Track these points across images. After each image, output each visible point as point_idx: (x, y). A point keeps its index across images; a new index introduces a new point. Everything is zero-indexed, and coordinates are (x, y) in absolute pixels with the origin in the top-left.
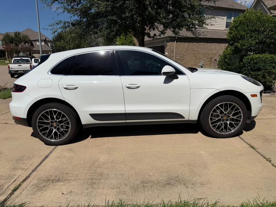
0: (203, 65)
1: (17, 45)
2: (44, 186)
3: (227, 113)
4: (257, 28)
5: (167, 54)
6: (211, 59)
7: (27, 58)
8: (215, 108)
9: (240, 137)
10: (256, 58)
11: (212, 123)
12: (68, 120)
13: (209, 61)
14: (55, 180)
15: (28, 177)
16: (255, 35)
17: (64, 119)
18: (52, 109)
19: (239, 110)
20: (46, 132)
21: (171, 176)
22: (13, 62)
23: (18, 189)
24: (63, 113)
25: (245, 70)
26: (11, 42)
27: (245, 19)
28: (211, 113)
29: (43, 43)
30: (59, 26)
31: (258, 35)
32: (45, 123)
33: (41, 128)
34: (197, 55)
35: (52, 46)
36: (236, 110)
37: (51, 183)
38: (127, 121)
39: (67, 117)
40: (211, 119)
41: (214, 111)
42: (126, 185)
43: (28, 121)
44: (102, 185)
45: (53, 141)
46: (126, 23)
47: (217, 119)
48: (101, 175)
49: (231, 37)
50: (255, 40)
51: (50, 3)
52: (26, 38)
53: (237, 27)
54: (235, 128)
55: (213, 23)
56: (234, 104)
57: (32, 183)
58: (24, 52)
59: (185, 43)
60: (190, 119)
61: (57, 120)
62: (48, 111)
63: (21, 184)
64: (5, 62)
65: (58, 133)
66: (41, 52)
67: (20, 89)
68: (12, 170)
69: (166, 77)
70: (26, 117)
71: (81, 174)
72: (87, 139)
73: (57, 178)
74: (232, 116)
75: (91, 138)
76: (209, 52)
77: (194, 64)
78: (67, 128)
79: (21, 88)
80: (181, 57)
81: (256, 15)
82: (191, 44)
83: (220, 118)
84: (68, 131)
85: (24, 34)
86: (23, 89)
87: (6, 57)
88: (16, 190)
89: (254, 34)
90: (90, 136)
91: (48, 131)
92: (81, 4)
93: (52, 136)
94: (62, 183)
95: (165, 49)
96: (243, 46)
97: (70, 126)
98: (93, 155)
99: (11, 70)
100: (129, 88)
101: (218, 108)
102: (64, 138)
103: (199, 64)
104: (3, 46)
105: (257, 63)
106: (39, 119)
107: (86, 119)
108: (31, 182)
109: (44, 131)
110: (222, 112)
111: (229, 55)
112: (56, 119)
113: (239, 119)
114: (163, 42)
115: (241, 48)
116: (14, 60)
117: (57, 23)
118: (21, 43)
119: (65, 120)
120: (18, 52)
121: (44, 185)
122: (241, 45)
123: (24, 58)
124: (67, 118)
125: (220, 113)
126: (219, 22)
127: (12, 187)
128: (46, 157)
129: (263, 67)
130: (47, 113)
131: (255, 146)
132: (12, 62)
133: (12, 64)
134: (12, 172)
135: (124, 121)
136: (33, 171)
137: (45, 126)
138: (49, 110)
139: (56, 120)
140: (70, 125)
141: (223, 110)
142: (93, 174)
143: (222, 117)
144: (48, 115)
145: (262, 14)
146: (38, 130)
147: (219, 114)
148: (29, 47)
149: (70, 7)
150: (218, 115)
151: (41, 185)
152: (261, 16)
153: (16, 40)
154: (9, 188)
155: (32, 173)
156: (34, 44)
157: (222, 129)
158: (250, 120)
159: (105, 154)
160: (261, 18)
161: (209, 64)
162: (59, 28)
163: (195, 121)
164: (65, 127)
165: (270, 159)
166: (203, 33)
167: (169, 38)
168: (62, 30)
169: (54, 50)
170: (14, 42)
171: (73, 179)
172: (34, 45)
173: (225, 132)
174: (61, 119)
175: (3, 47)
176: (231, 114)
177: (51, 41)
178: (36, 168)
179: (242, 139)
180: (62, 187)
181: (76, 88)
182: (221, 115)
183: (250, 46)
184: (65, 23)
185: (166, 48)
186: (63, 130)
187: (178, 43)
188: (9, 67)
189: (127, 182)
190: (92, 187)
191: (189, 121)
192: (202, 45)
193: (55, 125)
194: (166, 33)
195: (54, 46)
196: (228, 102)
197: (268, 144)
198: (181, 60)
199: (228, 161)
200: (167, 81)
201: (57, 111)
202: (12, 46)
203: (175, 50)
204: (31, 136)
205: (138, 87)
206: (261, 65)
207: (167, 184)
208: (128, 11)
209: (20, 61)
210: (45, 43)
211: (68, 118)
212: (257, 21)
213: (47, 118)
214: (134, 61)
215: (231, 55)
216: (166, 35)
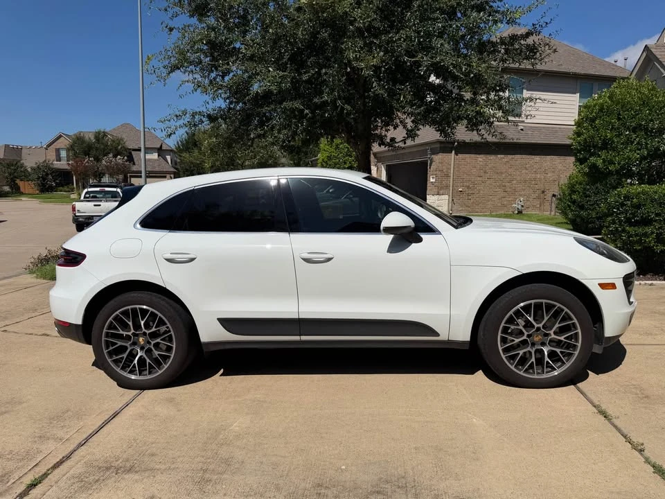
0: (522, 206)
1: (98, 160)
2: (97, 481)
3: (541, 325)
4: (643, 123)
5: (434, 180)
6: (543, 192)
7: (114, 189)
8: (511, 312)
9: (579, 389)
10: (639, 193)
11: (505, 350)
12: (170, 331)
13: (538, 198)
14: (122, 469)
15: (68, 457)
16: (638, 139)
17: (163, 329)
18: (138, 306)
19: (572, 319)
20: (122, 358)
21: (387, 475)
22: (85, 197)
23: (40, 483)
24: (159, 315)
25: (614, 223)
26: (87, 153)
27: (612, 101)
28: (503, 324)
29: (155, 156)
30: (181, 122)
31: (645, 139)
32: (120, 337)
33: (111, 348)
34: (508, 184)
35: (173, 163)
36: (564, 319)
37: (114, 474)
38: (304, 338)
39: (169, 325)
40: (504, 340)
41: (511, 321)
42: (278, 488)
43: (84, 332)
44: (224, 486)
45: (133, 377)
46: (323, 116)
47: (517, 341)
48: (227, 462)
49: (579, 143)
50: (640, 150)
51: (165, 75)
52: (119, 144)
53: (593, 120)
54: (563, 363)
55: (532, 113)
56: (559, 305)
57: (72, 472)
58: (111, 175)
59: (478, 156)
60: (453, 338)
61: (146, 331)
62: (128, 309)
63: (49, 472)
64: (69, 197)
65: (148, 361)
66: (143, 174)
67: (74, 259)
68: (36, 439)
69: (393, 239)
70: (80, 322)
71: (181, 459)
72: (213, 378)
73: (128, 465)
74: (555, 333)
75: (221, 376)
76: (538, 176)
77: (500, 205)
78: (169, 349)
79: (77, 258)
80: (468, 187)
81: (640, 91)
82: (492, 157)
83: (525, 337)
84: (169, 357)
85: (115, 135)
86: (78, 260)
87: (73, 184)
88: (35, 485)
89: (637, 137)
90: (222, 371)
91: (125, 356)
92: (231, 74)
93: (134, 366)
94: (136, 477)
95: (429, 170)
96: (609, 164)
97: (174, 346)
98: (218, 415)
99: (77, 214)
100: (307, 260)
101: (518, 313)
102: (160, 372)
103: (514, 205)
104: (67, 161)
105: (640, 204)
106: (109, 328)
107: (210, 332)
108: (71, 469)
109: (116, 355)
110: (528, 325)
111: (580, 184)
112: (145, 328)
113: (573, 342)
114: (424, 153)
115: (605, 169)
116: (86, 193)
117: (177, 116)
118: (106, 155)
119: (166, 330)
120: (99, 175)
121: (97, 478)
122: (604, 161)
123: (107, 189)
124: (168, 327)
125: (524, 327)
126: (545, 109)
127: (28, 480)
128: (115, 415)
129: (657, 215)
130: (125, 313)
131: (610, 412)
132: (82, 198)
133: (82, 201)
134: (35, 446)
135: (297, 338)
136: (80, 445)
137: (120, 343)
138: (129, 307)
139: (144, 330)
140: (175, 343)
141: (531, 319)
142: (209, 458)
143: (529, 336)
144: (128, 317)
145: (653, 89)
146: (105, 352)
147: (521, 327)
148: (123, 164)
149: (207, 81)
150: (521, 330)
151: (92, 478)
152: (652, 95)
153: (97, 149)
154: (21, 481)
155: (78, 448)
156: (134, 156)
157: (531, 366)
158: (603, 346)
159: (247, 414)
160: (652, 99)
161: (538, 206)
162: (181, 127)
163: (464, 343)
164: (164, 348)
165: (642, 444)
166: (521, 132)
167: (438, 146)
168: (186, 129)
169: (178, 170)
170: (93, 152)
171: (163, 467)
172: (135, 160)
173: (538, 373)
174: (156, 328)
175: (69, 164)
176: (551, 329)
177: (172, 151)
178: (87, 440)
179: (582, 393)
180: (136, 485)
181: (192, 260)
182: (527, 331)
183: (627, 163)
184: (193, 115)
185: (430, 168)
186: (159, 355)
187: (460, 156)
188: (74, 209)
189: (281, 482)
190: (201, 490)
191: (449, 342)
192: (519, 159)
193: (142, 343)
194: (418, 135)
195: (178, 160)
196: (544, 301)
197: (646, 408)
198: (468, 195)
199: (534, 445)
200: (395, 247)
201: (147, 311)
202: (88, 161)
203: (452, 172)
204: (92, 365)
205: (329, 259)
206: (651, 210)
207: (374, 492)
208: (327, 90)
209: (98, 196)
210: (159, 156)
211: (170, 327)
212: (640, 105)
213: (126, 327)
214: (354, 197)
215: (587, 185)
216: (418, 141)
